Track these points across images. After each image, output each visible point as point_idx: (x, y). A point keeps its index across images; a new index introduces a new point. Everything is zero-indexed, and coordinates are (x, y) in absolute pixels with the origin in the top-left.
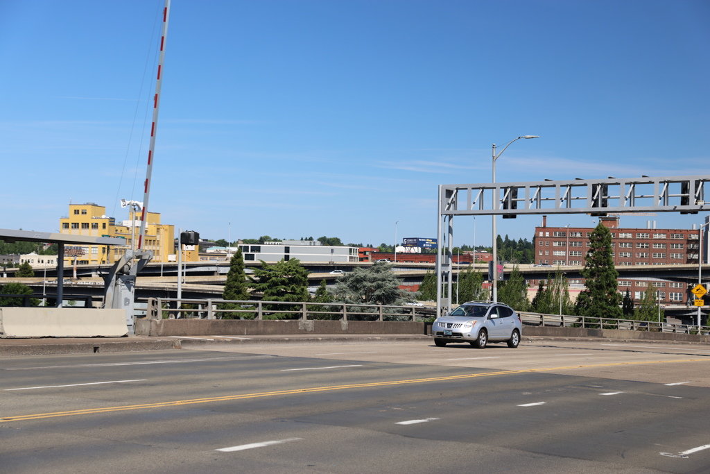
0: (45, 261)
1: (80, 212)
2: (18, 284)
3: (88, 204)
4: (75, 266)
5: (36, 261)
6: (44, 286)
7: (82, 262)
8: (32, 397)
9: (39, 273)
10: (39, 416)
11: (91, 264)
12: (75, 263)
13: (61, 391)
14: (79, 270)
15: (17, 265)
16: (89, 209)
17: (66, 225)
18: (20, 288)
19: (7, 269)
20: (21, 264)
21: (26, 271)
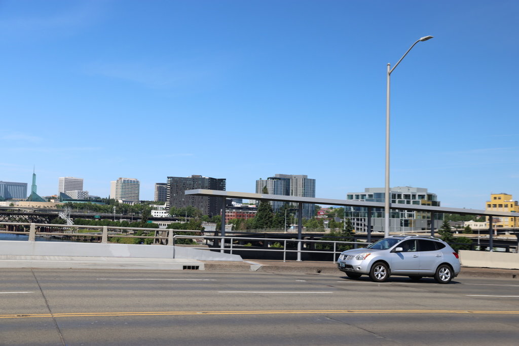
0: (478, 225)
1: (497, 198)
2: (464, 237)
3: (502, 194)
4: (495, 228)
5: (473, 225)
6: (479, 239)
7: (500, 226)
8: (482, 301)
9: (475, 232)
10: (488, 312)
11: (505, 227)
12: (496, 226)
13: (498, 299)
14: (498, 231)
15: (463, 227)
16: (502, 196)
17: (489, 206)
18: (466, 239)
19: (458, 229)
20: (465, 226)
21: (468, 230)
